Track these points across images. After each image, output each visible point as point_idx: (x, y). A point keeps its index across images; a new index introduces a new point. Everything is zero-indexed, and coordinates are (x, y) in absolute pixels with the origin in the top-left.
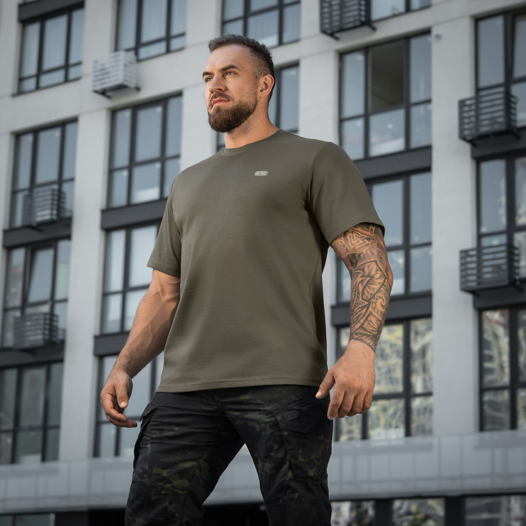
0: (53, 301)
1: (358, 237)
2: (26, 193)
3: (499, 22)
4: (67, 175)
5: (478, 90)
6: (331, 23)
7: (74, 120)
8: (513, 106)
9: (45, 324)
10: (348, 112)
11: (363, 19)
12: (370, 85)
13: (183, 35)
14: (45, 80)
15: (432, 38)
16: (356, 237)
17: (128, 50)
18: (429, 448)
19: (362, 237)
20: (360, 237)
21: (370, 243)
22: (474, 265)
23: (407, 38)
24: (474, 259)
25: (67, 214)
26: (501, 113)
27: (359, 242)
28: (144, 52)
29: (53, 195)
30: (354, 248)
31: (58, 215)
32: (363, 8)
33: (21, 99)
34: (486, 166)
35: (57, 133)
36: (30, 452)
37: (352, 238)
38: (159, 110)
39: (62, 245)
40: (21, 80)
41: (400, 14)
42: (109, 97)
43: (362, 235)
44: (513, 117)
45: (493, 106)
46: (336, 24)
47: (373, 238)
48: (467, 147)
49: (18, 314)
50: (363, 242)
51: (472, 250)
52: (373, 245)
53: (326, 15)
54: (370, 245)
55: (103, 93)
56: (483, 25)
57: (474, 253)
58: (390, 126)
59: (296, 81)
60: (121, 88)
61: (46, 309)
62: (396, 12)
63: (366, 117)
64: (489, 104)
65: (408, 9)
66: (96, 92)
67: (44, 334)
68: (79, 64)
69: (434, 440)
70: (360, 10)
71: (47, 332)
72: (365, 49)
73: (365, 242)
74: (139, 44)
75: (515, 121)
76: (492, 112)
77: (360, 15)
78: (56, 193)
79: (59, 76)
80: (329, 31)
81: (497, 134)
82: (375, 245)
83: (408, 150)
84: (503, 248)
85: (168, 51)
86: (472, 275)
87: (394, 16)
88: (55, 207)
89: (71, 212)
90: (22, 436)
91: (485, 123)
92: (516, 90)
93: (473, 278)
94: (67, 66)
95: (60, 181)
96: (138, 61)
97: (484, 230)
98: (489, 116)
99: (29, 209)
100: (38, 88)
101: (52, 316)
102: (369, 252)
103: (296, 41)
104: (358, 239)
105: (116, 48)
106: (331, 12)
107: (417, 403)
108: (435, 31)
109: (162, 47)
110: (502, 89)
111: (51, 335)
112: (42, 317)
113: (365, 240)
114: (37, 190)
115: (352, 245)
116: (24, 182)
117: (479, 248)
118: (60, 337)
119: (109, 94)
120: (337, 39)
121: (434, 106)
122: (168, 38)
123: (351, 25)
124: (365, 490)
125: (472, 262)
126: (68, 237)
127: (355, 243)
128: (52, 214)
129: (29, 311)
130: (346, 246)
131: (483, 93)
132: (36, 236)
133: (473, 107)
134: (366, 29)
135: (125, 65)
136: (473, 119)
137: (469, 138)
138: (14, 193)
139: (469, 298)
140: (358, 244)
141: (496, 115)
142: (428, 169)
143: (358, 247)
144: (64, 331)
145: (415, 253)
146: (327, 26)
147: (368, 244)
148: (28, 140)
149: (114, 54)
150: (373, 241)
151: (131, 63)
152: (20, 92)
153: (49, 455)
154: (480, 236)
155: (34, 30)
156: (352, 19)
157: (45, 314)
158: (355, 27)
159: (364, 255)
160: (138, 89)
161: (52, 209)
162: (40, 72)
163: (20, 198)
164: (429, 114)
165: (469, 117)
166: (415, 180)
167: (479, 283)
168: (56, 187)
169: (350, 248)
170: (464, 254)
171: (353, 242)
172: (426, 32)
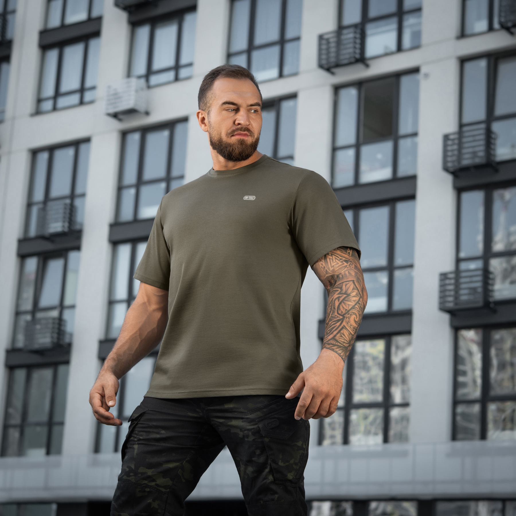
0: (61, 306)
1: (337, 259)
2: (41, 206)
3: (483, 63)
4: (79, 190)
5: (461, 125)
6: (328, 58)
7: (87, 140)
8: (492, 141)
9: (53, 328)
10: (341, 141)
11: (358, 56)
12: (362, 117)
13: (190, 65)
14: (62, 102)
15: (420, 76)
16: (335, 259)
17: (139, 77)
18: (404, 454)
19: (341, 259)
20: (339, 259)
21: (348, 265)
22: (451, 287)
23: (398, 75)
24: (453, 281)
25: (77, 227)
26: (482, 148)
27: (338, 264)
28: (154, 80)
29: (65, 208)
30: (334, 270)
31: (69, 227)
32: (358, 46)
33: (39, 119)
34: (466, 196)
35: (70, 152)
36: (36, 445)
37: (331, 260)
38: (166, 133)
39: (73, 255)
40: (39, 101)
41: (392, 54)
42: (120, 120)
43: (340, 258)
44: (492, 152)
45: (474, 141)
46: (333, 60)
47: (351, 260)
48: (449, 179)
49: (29, 317)
50: (342, 264)
51: (451, 273)
52: (351, 267)
53: (324, 52)
54: (348, 266)
55: (115, 116)
56: (468, 66)
57: (452, 276)
58: (379, 156)
59: (294, 111)
60: (131, 112)
61: (55, 314)
62: (388, 51)
63: (357, 146)
64: (471, 139)
65: (400, 48)
66: (109, 115)
67: (52, 337)
68: (93, 88)
69: (408, 447)
70: (355, 48)
71: (55, 335)
72: (359, 84)
73: (344, 264)
74: (150, 72)
75: (494, 156)
76: (473, 147)
77: (355, 53)
78: (68, 207)
79: (75, 99)
80: (326, 66)
81: (478, 167)
82: (353, 267)
83: (395, 179)
84: (480, 273)
85: (177, 79)
86: (450, 296)
87: (386, 54)
88: (67, 220)
89: (82, 225)
90: (28, 431)
91: (467, 156)
92: (496, 127)
93: (451, 299)
94: (82, 90)
95: (73, 196)
96: (149, 87)
97: (462, 255)
98: (471, 150)
99: (43, 221)
100: (55, 109)
101: (60, 322)
102: (347, 273)
103: (295, 74)
104: (337, 261)
105: (129, 74)
106: (328, 49)
107: (395, 413)
108: (423, 70)
109: (171, 75)
110: (483, 126)
111: (59, 339)
112: (51, 321)
113: (344, 262)
114: (50, 204)
115: (332, 267)
116: (39, 195)
117: (457, 271)
118: (67, 340)
119: (121, 117)
120: (333, 73)
121: (421, 139)
122: (177, 67)
123: (346, 62)
124: (343, 491)
125: (450, 284)
126: (78, 248)
127: (335, 265)
128: (63, 226)
129: (40, 315)
130: (326, 268)
131: (465, 129)
132: (48, 246)
133: (456, 142)
134: (360, 66)
135: (137, 91)
136: (456, 153)
137: (452, 170)
138: (29, 205)
139: (446, 317)
140: (337, 265)
141: (477, 149)
142: (412, 197)
143: (337, 269)
144: (71, 335)
145: (398, 274)
146: (324, 62)
147: (347, 266)
148: (44, 157)
149: (126, 80)
150: (350, 263)
151: (142, 89)
152: (38, 112)
153: (53, 449)
154: (458, 261)
155: (53, 55)
156: (347, 56)
157: (54, 319)
158: (350, 64)
159: (342, 275)
160: (147, 113)
161: (64, 222)
162: (57, 94)
163: (35, 210)
164: (415, 146)
165: (452, 151)
166: (401, 207)
167: (456, 304)
168: (68, 201)
169: (329, 270)
170: (444, 276)
171: (333, 264)
172: (416, 70)
